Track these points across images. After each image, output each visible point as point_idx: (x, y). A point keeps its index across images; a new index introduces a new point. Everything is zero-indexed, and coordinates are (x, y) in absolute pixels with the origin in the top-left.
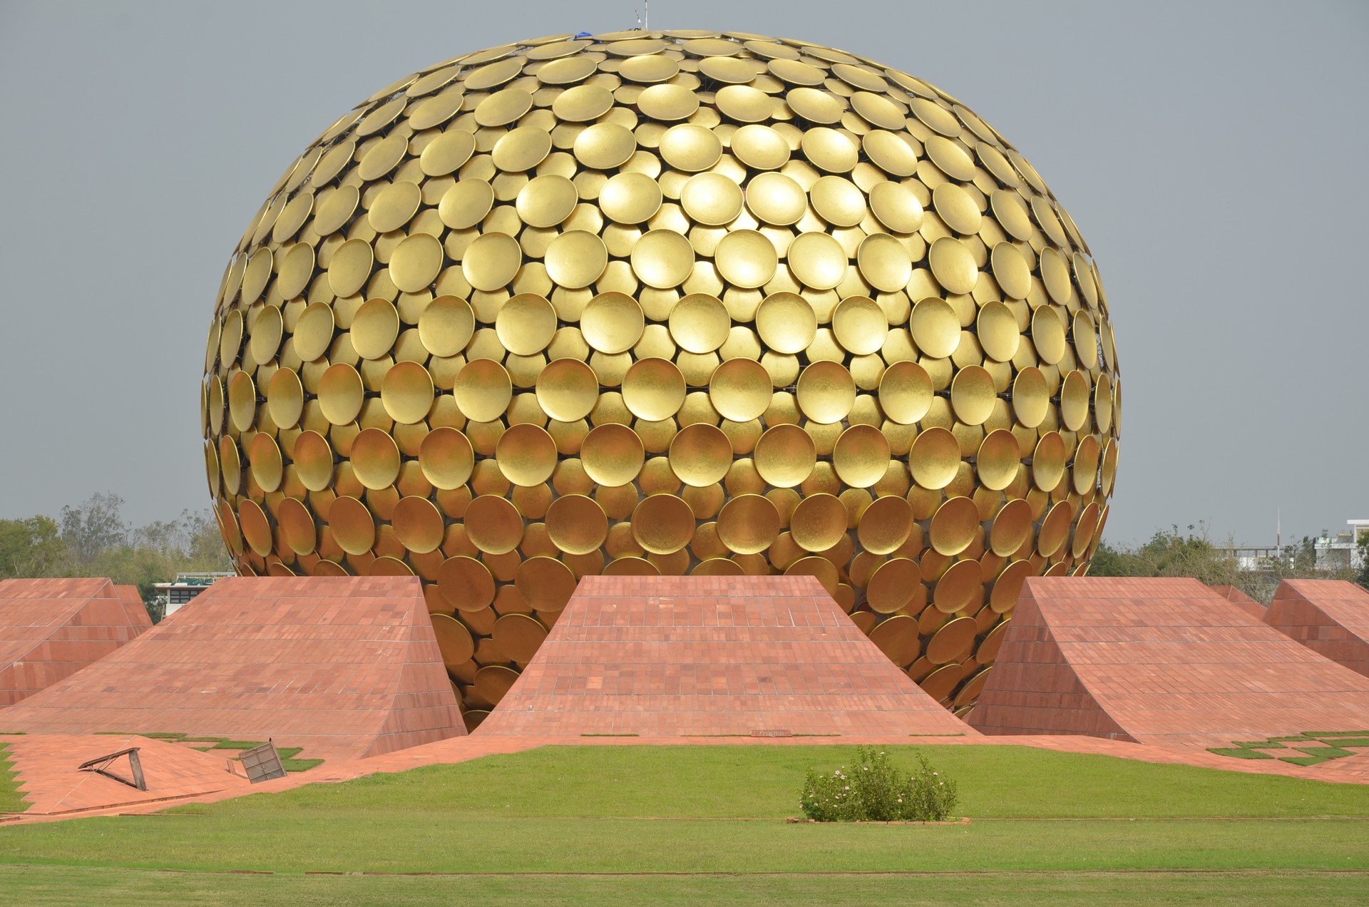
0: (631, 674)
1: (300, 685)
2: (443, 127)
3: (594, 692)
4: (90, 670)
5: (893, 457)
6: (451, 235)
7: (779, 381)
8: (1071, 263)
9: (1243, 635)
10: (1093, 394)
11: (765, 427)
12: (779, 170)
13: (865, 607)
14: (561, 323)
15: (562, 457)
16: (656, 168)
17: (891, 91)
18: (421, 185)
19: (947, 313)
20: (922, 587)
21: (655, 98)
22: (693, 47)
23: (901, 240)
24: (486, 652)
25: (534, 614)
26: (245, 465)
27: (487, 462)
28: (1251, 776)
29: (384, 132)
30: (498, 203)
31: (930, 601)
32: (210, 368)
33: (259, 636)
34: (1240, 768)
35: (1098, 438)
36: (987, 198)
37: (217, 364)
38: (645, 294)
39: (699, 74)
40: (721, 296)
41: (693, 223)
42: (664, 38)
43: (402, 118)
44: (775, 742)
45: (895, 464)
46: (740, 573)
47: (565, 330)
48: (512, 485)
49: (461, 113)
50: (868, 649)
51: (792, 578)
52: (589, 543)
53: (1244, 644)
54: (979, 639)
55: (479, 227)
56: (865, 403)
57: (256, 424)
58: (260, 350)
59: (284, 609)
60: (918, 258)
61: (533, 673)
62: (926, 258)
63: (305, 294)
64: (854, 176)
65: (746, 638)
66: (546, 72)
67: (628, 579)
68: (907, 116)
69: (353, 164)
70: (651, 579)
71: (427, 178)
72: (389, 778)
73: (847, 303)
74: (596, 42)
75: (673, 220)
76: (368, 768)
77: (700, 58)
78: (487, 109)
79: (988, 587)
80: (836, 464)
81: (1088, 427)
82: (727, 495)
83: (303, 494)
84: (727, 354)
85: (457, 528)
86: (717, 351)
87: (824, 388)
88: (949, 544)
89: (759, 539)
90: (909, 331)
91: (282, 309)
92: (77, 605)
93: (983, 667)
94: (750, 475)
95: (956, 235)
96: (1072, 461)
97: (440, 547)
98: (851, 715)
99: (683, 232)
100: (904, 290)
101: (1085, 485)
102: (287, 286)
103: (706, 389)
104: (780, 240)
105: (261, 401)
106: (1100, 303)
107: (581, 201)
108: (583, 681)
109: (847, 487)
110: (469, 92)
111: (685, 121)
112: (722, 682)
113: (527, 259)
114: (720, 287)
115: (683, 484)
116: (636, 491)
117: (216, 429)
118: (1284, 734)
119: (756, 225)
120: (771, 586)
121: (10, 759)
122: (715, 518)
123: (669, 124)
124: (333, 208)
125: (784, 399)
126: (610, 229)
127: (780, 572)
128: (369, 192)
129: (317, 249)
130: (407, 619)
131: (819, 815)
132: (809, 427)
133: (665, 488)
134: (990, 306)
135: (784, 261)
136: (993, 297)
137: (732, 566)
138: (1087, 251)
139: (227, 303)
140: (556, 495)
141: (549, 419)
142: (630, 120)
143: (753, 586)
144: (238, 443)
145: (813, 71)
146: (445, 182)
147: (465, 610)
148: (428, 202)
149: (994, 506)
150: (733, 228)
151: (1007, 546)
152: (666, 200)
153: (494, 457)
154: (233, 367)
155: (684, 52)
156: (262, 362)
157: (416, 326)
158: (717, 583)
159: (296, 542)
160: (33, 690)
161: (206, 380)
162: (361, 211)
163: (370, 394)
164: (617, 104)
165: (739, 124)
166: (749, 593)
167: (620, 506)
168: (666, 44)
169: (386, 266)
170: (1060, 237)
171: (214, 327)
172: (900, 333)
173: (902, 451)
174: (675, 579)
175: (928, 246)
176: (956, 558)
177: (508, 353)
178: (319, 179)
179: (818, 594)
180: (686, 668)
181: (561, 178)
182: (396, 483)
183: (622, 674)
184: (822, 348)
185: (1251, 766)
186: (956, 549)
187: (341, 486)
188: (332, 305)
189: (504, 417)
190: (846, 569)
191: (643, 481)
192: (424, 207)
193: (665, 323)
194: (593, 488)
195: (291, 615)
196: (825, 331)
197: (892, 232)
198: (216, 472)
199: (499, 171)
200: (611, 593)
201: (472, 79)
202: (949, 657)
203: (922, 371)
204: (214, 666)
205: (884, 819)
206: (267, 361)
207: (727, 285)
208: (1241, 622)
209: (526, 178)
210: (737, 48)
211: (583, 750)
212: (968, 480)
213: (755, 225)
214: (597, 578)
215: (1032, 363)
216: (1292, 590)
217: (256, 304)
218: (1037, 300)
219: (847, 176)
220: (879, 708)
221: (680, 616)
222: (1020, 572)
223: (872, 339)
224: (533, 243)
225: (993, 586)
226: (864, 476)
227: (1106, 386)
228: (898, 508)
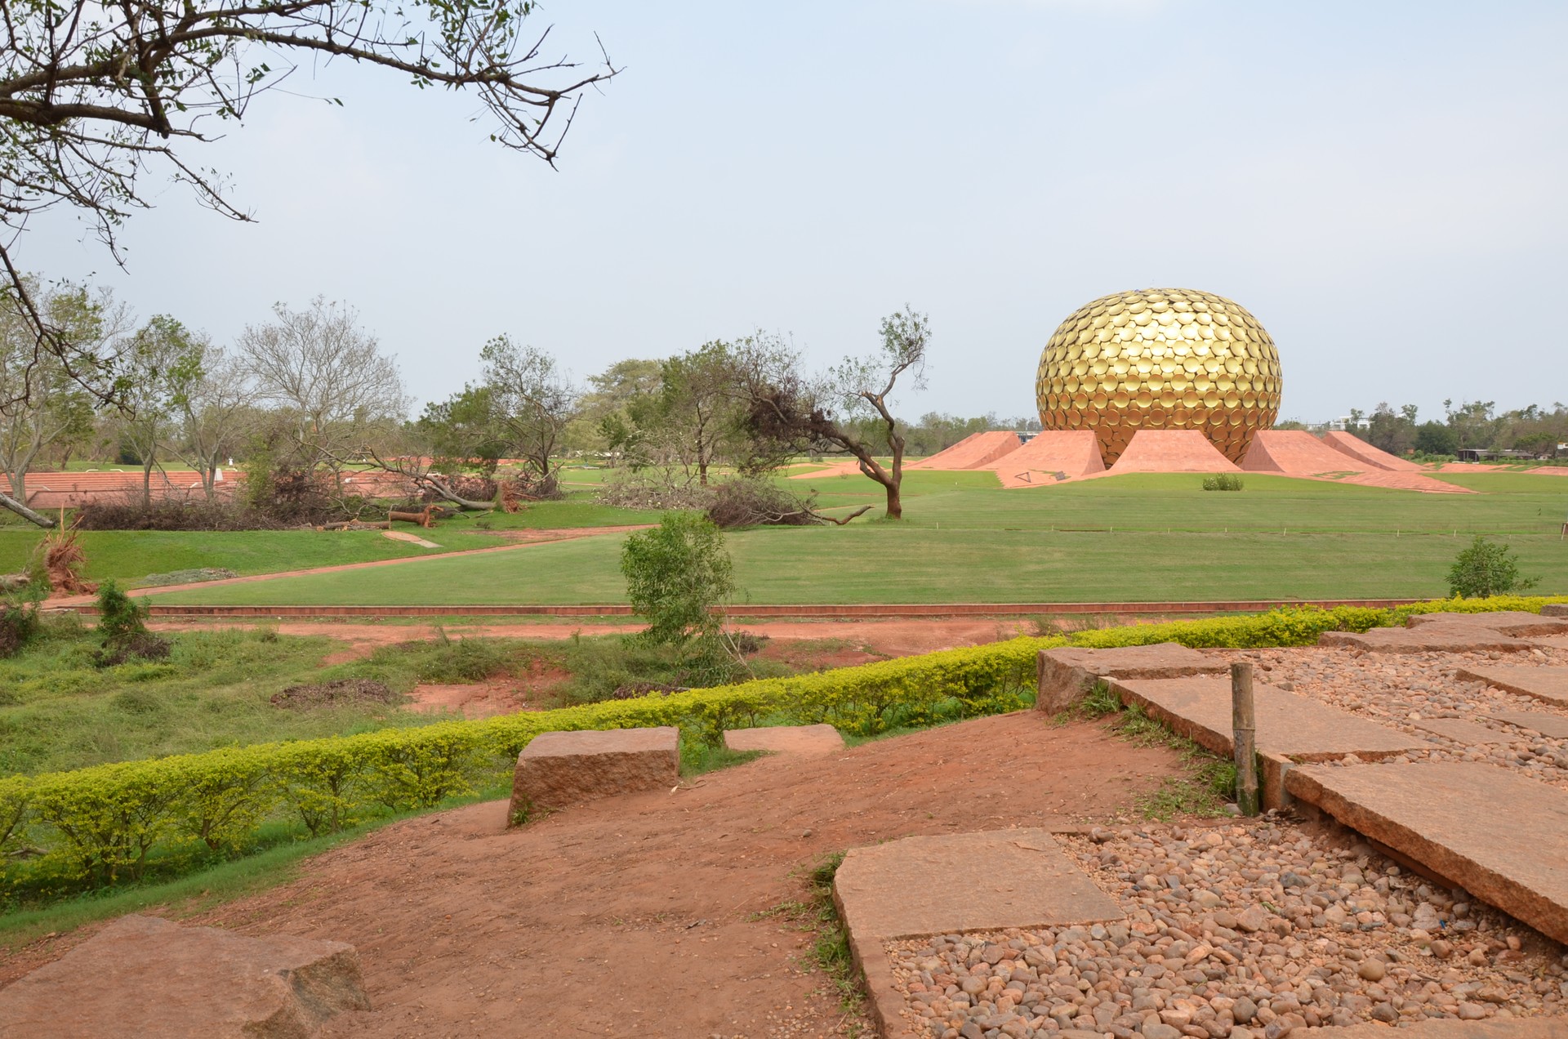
0: (1150, 455)
1: (1064, 458)
2: (1100, 315)
3: (1140, 460)
5: (1220, 399)
7: (1190, 380)
8: (1269, 347)
9: (1316, 446)
10: (1274, 382)
11: (1185, 392)
12: (1191, 324)
13: (1212, 438)
14: (1131, 365)
15: (1131, 400)
16: (1157, 324)
17: (1220, 302)
19: (1236, 361)
20: (1227, 433)
21: (1157, 306)
23: (1223, 342)
24: (1111, 450)
25: (1124, 440)
26: (1048, 403)
27: (1111, 401)
29: (1085, 317)
30: (1114, 335)
31: (1229, 436)
33: (1053, 445)
34: (1314, 479)
35: (1275, 394)
36: (1247, 331)
38: (1153, 357)
39: (1169, 300)
40: (1174, 357)
41: (1167, 339)
42: (1159, 290)
43: (1089, 313)
44: (1194, 472)
45: (1220, 401)
47: (1132, 367)
48: (1118, 407)
49: (1105, 311)
51: (1192, 431)
52: (1138, 422)
54: (1242, 447)
55: (1110, 341)
56: (1213, 385)
57: (1050, 392)
58: (1052, 373)
59: (1059, 439)
61: (1124, 455)
62: (1230, 347)
64: (1210, 325)
65: (1180, 445)
67: (1149, 431)
68: (1224, 309)
69: (1076, 326)
70: (1155, 431)
71: (1096, 329)
72: (1094, 479)
73: (1210, 359)
74: (1141, 292)
75: (1161, 338)
77: (1169, 295)
78: (1112, 310)
79: (1245, 433)
80: (1204, 401)
81: (1273, 391)
82: (1175, 409)
83: (1063, 410)
84: (1176, 372)
85: (1103, 418)
86: (1173, 372)
87: (1202, 381)
88: (1234, 421)
89: (1183, 420)
90: (1225, 366)
93: (1243, 453)
94: (1181, 404)
95: (1238, 341)
96: (1268, 400)
97: (1099, 423)
98: (1211, 465)
99: (1164, 341)
100: (1224, 355)
101: (1272, 406)
103: (1170, 382)
104: (1190, 343)
105: (1052, 386)
106: (1277, 357)
107: (1137, 333)
108: (1137, 457)
110: (1107, 306)
111: (1165, 312)
112: (1174, 457)
113: (1122, 349)
114: (1174, 355)
115: (1163, 406)
116: (1150, 408)
118: (1327, 472)
120: (1187, 432)
121: (997, 474)
122: (1171, 415)
123: (1160, 313)
124: (1071, 337)
125: (1191, 384)
127: (1189, 429)
128: (1081, 332)
130: (1091, 441)
131: (1207, 489)
132: (1197, 391)
133: (1158, 407)
134: (1247, 359)
135: (1191, 348)
136: (1248, 356)
137: (1176, 428)
138: (1273, 344)
140: (1129, 409)
141: (1128, 390)
142: (1150, 312)
143: (1182, 432)
144: (1046, 397)
145: (1199, 298)
146: (1100, 329)
147: (1106, 440)
149: (1247, 412)
150: (1178, 339)
151: (1250, 423)
152: (1160, 333)
153: (1113, 400)
154: (1045, 378)
155: (1164, 294)
156: (1052, 376)
158: (1173, 432)
159: (1060, 422)
160: (997, 458)
162: (1078, 337)
163: (1081, 384)
164: (1147, 308)
165: (1180, 312)
166: (1181, 434)
167: (1147, 412)
168: (1160, 292)
169: (1085, 351)
170: (1267, 341)
172: (1222, 366)
173: (1222, 397)
174: (1162, 431)
175: (1231, 344)
176: (1236, 426)
177: (1117, 373)
178: (1067, 330)
179: (1200, 434)
180: (1165, 453)
181: (1131, 328)
182: (1087, 407)
183: (1147, 455)
184: (1201, 371)
186: (1236, 423)
187: (1073, 407)
188: (1071, 362)
189: (1116, 390)
190: (1207, 428)
191: (1152, 406)
192: (1095, 336)
193: (1159, 365)
194: (1139, 408)
196: (1202, 366)
197: (1221, 340)
198: (1039, 404)
199: (1115, 326)
200: (1144, 434)
201: (1108, 303)
202: (1235, 451)
203: (1228, 376)
205: (1225, 490)
206: (1054, 376)
208: (1314, 442)
209: (1122, 328)
210: (1179, 293)
212: (1240, 405)
213: (1183, 339)
214: (1140, 431)
216: (1328, 434)
217: (1051, 361)
218: (1260, 357)
220: (1216, 464)
221: (1163, 441)
222: (1254, 430)
223: (1215, 369)
224: (1124, 345)
225: (1246, 434)
226: (1211, 404)
227: (1279, 380)
228: (1221, 412)
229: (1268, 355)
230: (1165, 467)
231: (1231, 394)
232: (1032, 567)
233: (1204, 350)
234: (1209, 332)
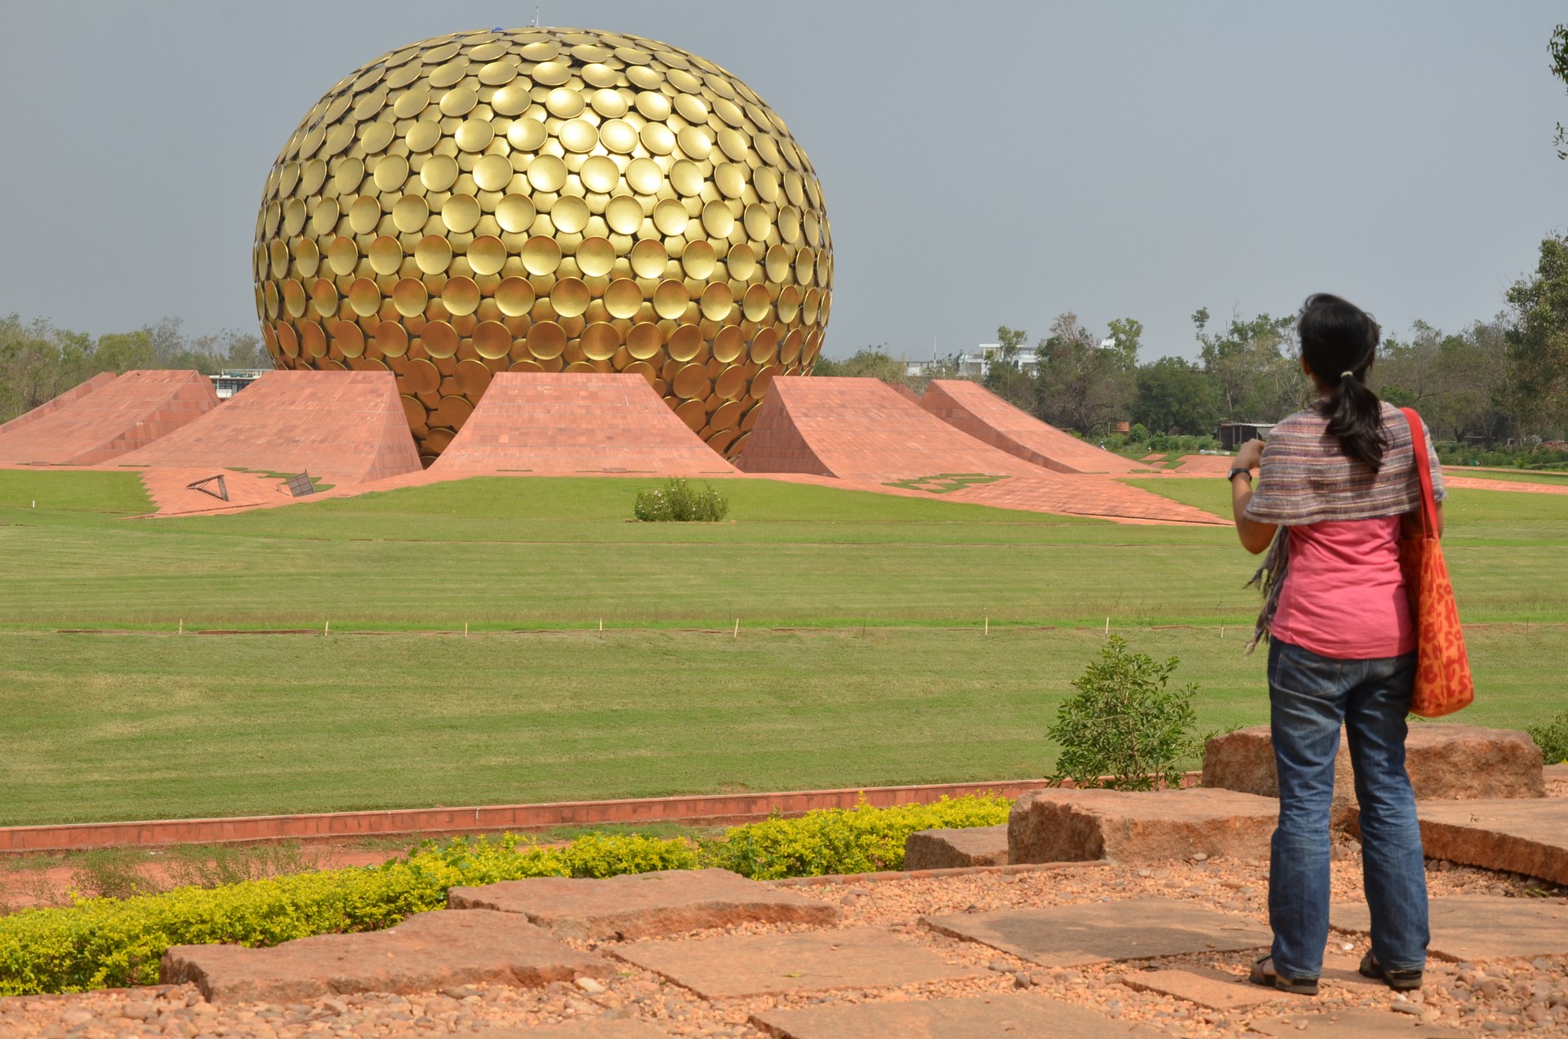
0: (526, 434)
1: (319, 439)
2: (408, 87)
3: (503, 445)
4: (186, 427)
5: (691, 300)
6: (413, 156)
7: (620, 251)
8: (803, 180)
9: (906, 414)
10: (816, 262)
11: (611, 280)
12: (621, 118)
13: (672, 394)
14: (483, 213)
15: (483, 297)
16: (544, 115)
17: (692, 69)
18: (395, 124)
19: (726, 210)
20: (708, 383)
21: (544, 70)
22: (568, 39)
23: (696, 163)
24: (434, 420)
25: (464, 396)
26: (282, 300)
27: (436, 300)
28: (907, 498)
29: (371, 89)
30: (443, 136)
31: (713, 391)
32: (259, 237)
33: (293, 408)
34: (900, 494)
35: (819, 290)
36: (752, 138)
37: (264, 234)
38: (536, 195)
39: (571, 56)
40: (584, 197)
41: (567, 151)
42: (549, 32)
43: (382, 81)
44: (617, 475)
45: (692, 304)
46: (594, 371)
47: (485, 217)
48: (452, 315)
49: (420, 78)
50: (674, 420)
51: (627, 375)
52: (500, 352)
53: (907, 419)
54: (743, 415)
55: (432, 151)
56: (674, 265)
57: (289, 273)
58: (291, 227)
59: (308, 391)
60: (708, 175)
61: (465, 433)
62: (712, 175)
63: (320, 192)
64: (668, 122)
65: (598, 412)
66: (474, 53)
67: (525, 374)
68: (702, 85)
69: (351, 109)
70: (539, 375)
71: (398, 119)
72: (379, 495)
73: (664, 203)
74: (506, 34)
75: (554, 148)
76: (366, 489)
77: (572, 46)
78: (436, 75)
79: (749, 382)
80: (655, 304)
81: (813, 283)
82: (587, 323)
83: (319, 319)
84: (589, 233)
85: (417, 341)
86: (581, 232)
87: (648, 256)
88: (725, 355)
89: (607, 351)
90: (702, 221)
91: (306, 201)
92: (175, 387)
93: (745, 433)
94: (601, 311)
95: (732, 161)
96: (802, 304)
97: (406, 353)
98: (663, 460)
99: (560, 156)
100: (699, 195)
101: (810, 319)
102: (309, 186)
103: (574, 256)
104: (622, 163)
105: (292, 259)
106: (821, 205)
107: (496, 135)
108: (496, 438)
109: (662, 318)
110: (425, 64)
111: (562, 86)
112: (583, 439)
113: (461, 172)
114: (584, 192)
115: (559, 316)
116: (529, 319)
117: (263, 276)
118: (929, 475)
119: (607, 152)
120: (614, 380)
121: (143, 481)
122: (579, 337)
123: (552, 88)
124: (338, 137)
125: (622, 262)
126: (514, 153)
127: (620, 371)
128: (361, 127)
129: (328, 163)
130: (386, 397)
131: (645, 517)
132: (638, 280)
133: (548, 318)
134: (752, 206)
135: (624, 175)
136: (755, 200)
137: (591, 367)
138: (813, 172)
139: (270, 196)
140: (479, 321)
141: (475, 273)
142: (528, 86)
143: (603, 380)
144: (277, 286)
145: (642, 55)
146: (409, 121)
147: (421, 394)
148: (398, 135)
149: (753, 332)
150: (592, 154)
151: (762, 357)
152: (550, 136)
153: (440, 297)
154: (274, 238)
155: (561, 42)
156: (293, 234)
157: (391, 213)
158: (580, 377)
159: (313, 349)
160: (149, 440)
161: (256, 245)
162: (356, 140)
163: (362, 256)
164: (519, 74)
165: (596, 89)
166: (600, 384)
167: (520, 329)
168: (550, 36)
169: (372, 175)
170: (796, 163)
171: (261, 213)
172: (696, 222)
173: (696, 296)
174: (554, 375)
175: (714, 168)
176: (729, 364)
177: (449, 231)
178: (328, 119)
179: (644, 385)
180: (561, 430)
181: (484, 121)
182: (378, 312)
183: (520, 434)
184: (647, 230)
185: (907, 493)
186: (729, 358)
187: (343, 313)
188: (337, 199)
189: (446, 272)
190: (661, 370)
191: (533, 313)
192: (396, 138)
193: (549, 214)
194: (503, 318)
195: (312, 396)
196: (649, 220)
197: (691, 158)
198: (262, 304)
199: (444, 116)
200: (514, 383)
201: (427, 57)
202: (725, 427)
203: (709, 247)
204: (264, 426)
205: (684, 520)
206: (296, 234)
207: (588, 191)
208: (906, 406)
209: (461, 120)
210: (595, 40)
211: (499, 479)
212: (738, 315)
213: (605, 153)
214: (505, 374)
215: (778, 242)
216: (937, 386)
217: (289, 197)
218: (782, 203)
219: (664, 122)
220: (681, 456)
221: (557, 398)
222: (770, 373)
223: (679, 226)
224: (466, 162)
225: (752, 381)
226: (673, 312)
227: (824, 258)
228: (691, 332)
229: (799, 199)
230: (561, 463)
231: (715, 289)
232: (114, 729)
233: (651, 180)
234: (663, 137)
